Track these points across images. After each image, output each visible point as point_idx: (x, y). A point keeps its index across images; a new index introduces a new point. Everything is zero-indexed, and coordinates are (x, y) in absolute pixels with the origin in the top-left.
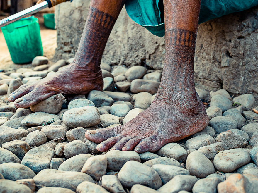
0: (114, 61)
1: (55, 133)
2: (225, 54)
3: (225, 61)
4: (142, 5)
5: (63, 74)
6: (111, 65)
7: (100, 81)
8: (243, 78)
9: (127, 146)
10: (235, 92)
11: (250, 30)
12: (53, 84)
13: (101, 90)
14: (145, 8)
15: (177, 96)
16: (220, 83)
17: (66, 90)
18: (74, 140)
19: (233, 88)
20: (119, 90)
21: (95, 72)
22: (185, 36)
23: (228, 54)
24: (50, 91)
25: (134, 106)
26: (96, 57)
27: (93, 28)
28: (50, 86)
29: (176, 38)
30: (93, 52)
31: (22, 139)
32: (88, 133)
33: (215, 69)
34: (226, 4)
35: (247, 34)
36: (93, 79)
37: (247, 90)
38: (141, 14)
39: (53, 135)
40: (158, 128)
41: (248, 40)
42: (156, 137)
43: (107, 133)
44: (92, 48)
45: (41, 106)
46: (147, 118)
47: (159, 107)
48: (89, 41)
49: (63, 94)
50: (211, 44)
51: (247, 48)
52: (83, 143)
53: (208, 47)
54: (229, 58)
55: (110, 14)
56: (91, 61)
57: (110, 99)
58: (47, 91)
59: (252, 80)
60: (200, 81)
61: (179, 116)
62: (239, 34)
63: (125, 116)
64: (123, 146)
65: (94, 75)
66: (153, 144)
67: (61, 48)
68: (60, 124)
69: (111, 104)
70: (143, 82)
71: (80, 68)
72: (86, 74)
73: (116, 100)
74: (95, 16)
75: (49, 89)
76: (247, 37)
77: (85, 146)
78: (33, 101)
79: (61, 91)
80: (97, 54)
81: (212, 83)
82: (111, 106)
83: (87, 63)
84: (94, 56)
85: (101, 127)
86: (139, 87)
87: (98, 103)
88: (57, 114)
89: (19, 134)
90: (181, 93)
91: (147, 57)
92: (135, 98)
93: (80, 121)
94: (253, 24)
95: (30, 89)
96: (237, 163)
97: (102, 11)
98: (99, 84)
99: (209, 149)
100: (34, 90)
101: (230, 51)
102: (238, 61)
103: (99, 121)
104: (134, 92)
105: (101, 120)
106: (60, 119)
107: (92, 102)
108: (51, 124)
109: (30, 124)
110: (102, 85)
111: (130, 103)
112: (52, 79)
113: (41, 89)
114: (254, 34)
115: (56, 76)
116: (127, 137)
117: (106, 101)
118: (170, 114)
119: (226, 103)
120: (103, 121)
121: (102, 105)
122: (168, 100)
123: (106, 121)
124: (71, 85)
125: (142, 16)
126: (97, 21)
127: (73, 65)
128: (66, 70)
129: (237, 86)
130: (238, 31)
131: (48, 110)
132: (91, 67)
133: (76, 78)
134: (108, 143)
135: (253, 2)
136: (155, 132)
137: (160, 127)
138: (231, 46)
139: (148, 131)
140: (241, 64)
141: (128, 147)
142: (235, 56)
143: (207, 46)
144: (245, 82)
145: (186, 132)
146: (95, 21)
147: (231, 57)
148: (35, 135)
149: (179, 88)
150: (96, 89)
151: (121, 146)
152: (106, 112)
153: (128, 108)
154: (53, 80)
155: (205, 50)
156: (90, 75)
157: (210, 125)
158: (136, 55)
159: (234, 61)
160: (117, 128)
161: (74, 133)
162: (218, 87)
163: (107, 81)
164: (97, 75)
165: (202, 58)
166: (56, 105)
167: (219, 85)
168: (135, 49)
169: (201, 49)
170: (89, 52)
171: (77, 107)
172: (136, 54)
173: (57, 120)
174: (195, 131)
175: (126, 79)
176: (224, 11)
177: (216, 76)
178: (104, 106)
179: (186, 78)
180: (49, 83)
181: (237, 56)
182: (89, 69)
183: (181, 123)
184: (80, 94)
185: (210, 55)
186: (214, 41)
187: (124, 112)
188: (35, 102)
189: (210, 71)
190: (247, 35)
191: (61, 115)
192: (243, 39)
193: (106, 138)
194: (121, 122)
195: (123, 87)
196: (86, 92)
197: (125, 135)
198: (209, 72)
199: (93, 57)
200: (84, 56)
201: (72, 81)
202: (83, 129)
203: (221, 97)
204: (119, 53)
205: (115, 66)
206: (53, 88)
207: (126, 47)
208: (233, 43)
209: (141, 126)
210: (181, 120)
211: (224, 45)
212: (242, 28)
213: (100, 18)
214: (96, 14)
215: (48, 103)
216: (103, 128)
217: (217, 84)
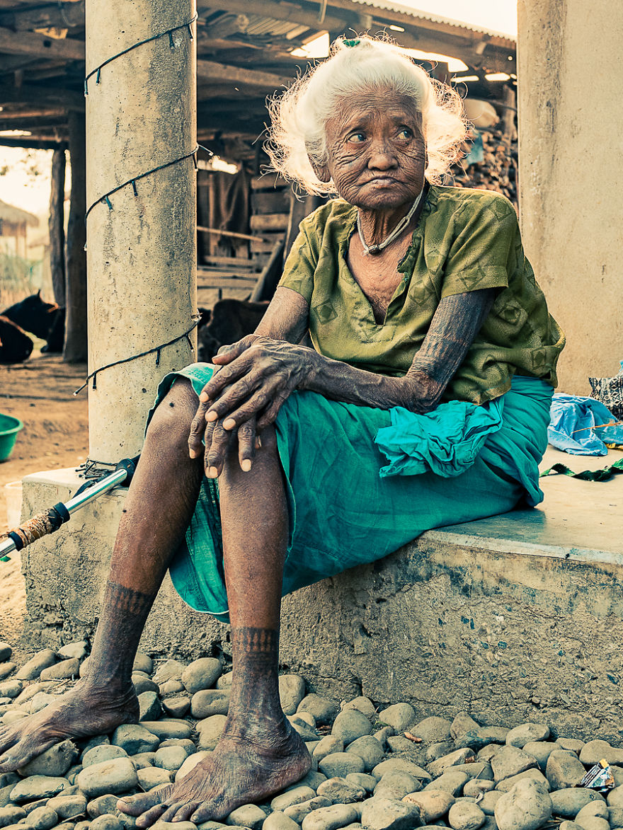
0: (159, 648)
1: (69, 808)
2: (358, 630)
3: (360, 643)
4: (198, 569)
5: (68, 704)
6: (152, 657)
7: (134, 705)
8: (392, 674)
9: (179, 815)
10: (383, 701)
11: (394, 587)
12: (54, 724)
13: (137, 723)
14: (203, 573)
15: (254, 730)
16: (357, 684)
17: (74, 732)
18: (100, 815)
19: (380, 693)
20: (170, 714)
21: (122, 692)
22: (259, 637)
23: (364, 631)
24: (51, 737)
25: (197, 746)
26: (123, 665)
27: (116, 618)
28: (49, 729)
29: (245, 642)
30: (118, 658)
31: (19, 822)
32: (121, 802)
33: (346, 658)
34: (340, 559)
35: (389, 594)
36: (120, 705)
37: (401, 695)
38: (198, 584)
39: (67, 811)
40: (225, 785)
41: (393, 604)
42: (221, 797)
43: (149, 799)
44: (115, 652)
45: (37, 765)
46: (208, 770)
47: (226, 752)
48: (109, 641)
49: (72, 740)
50: (334, 613)
51: (392, 620)
52: (116, 818)
53: (330, 617)
54: (366, 638)
55: (144, 591)
56: (116, 675)
57: (154, 738)
58: (45, 739)
59: (407, 676)
60: (324, 682)
61: (257, 761)
62: (377, 596)
63: (178, 769)
64: (174, 816)
65: (121, 697)
66: (217, 809)
67: (39, 617)
68: (74, 793)
69: (155, 748)
70: (215, 696)
71: (97, 689)
72: (107, 699)
73: (163, 737)
74: (119, 598)
75: (48, 735)
76: (391, 601)
77: (118, 823)
78: (24, 759)
79: (68, 735)
80: (124, 661)
81: (345, 685)
82: (155, 751)
83: (108, 679)
84: (120, 666)
85: (140, 791)
86: (208, 706)
87: (132, 748)
88: (63, 775)
89: (14, 814)
90: (259, 726)
91: (224, 638)
92: (201, 729)
93: (106, 784)
94: (397, 577)
95: (16, 737)
96: (330, 823)
97: (130, 588)
98: (131, 712)
99: (299, 808)
100: (23, 740)
101: (366, 626)
102: (381, 643)
103: (136, 782)
104: (200, 717)
105: (139, 779)
106: (72, 785)
107: (122, 750)
108: (59, 795)
109: (25, 798)
110: (136, 711)
111: (189, 741)
112: (52, 715)
113: (36, 735)
114: (400, 594)
115: (57, 710)
116: (179, 803)
117: (147, 743)
118: (243, 760)
119: (358, 725)
120: (143, 781)
121: (139, 751)
122: (240, 739)
123: (148, 781)
124: (83, 722)
125: (199, 587)
126: (122, 606)
127: (84, 686)
128: (72, 695)
129: (385, 689)
130: (375, 589)
131: (49, 770)
132: (116, 684)
133: (92, 708)
134: (152, 814)
135: (387, 548)
136: (221, 790)
137: (228, 782)
138: (367, 616)
139: (210, 790)
140: (386, 649)
141: (180, 817)
142: (375, 634)
143: (328, 615)
144: (396, 682)
145: (271, 786)
146: (119, 606)
147: (369, 636)
148: (42, 814)
149: (255, 718)
150: (127, 722)
151: (170, 817)
152: (147, 763)
153: (184, 753)
154: (52, 718)
155: (325, 624)
156: (115, 699)
157: (320, 770)
158: (202, 633)
159: (375, 644)
160: (165, 791)
161: (99, 805)
162: (355, 692)
163: (146, 701)
164: (127, 697)
165: (322, 638)
166: (62, 761)
167: (356, 688)
168: (198, 622)
169: (318, 622)
170: (112, 660)
171: (98, 761)
172: (200, 632)
173: (69, 788)
174: (285, 783)
175: (184, 689)
176: (339, 569)
177: (350, 672)
178: (143, 751)
179: (265, 701)
180: (48, 724)
181: (379, 634)
182: (112, 690)
183: (260, 772)
184: (100, 735)
185: (335, 633)
186: (339, 606)
187: (177, 762)
188: (26, 760)
189: (337, 662)
190: (389, 596)
191: (71, 777)
192: (384, 604)
193: (148, 807)
194: (173, 779)
195: (176, 709)
196: (109, 731)
197: (177, 800)
198: (336, 665)
199: (117, 666)
200: (103, 667)
201: (84, 715)
202: (112, 797)
203: (351, 715)
204: (167, 632)
205: (162, 658)
206: (54, 732)
207: (181, 619)
208: (369, 611)
209: (199, 784)
210: (260, 769)
211: (355, 615)
212: (381, 585)
213: (126, 600)
214: (120, 593)
215: (49, 759)
216: (142, 791)
217: (353, 687)
